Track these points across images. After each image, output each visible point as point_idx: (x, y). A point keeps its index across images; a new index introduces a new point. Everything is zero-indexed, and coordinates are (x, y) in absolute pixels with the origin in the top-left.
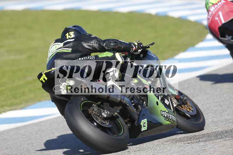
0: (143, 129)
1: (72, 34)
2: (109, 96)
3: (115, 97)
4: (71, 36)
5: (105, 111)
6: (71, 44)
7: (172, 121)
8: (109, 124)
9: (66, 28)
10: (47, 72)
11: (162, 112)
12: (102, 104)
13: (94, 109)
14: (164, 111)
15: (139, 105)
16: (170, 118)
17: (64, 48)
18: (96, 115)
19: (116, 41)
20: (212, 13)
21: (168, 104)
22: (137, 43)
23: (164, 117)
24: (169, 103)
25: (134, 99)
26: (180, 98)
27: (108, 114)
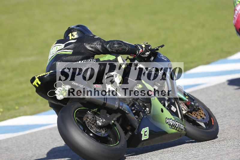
0: (144, 138)
1: (75, 35)
3: (112, 104)
4: (74, 37)
5: (100, 119)
6: (72, 46)
7: (179, 130)
8: (105, 132)
9: (69, 28)
10: (40, 76)
11: (167, 120)
12: (99, 110)
13: (89, 117)
14: (170, 119)
15: (141, 113)
16: (177, 126)
17: (64, 49)
18: (90, 123)
19: (120, 43)
20: (238, 12)
21: (175, 111)
22: (145, 45)
23: (170, 125)
24: (177, 110)
25: (135, 106)
26: (191, 104)
27: (103, 122)
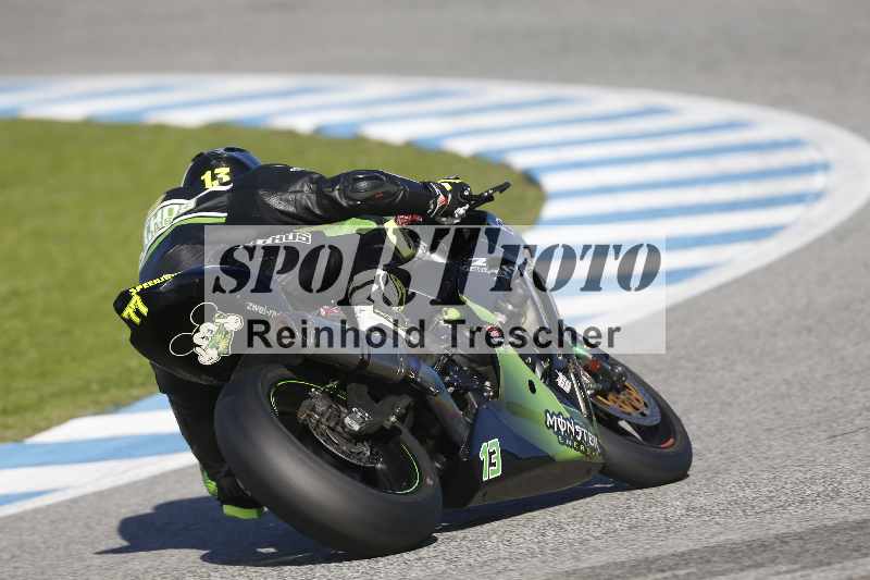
0: (488, 474)
1: (224, 174)
2: (366, 357)
3: (386, 363)
5: (354, 410)
6: (223, 200)
7: (586, 450)
9: (201, 154)
10: (146, 287)
11: (549, 417)
13: (317, 406)
14: (557, 413)
15: (470, 393)
16: (579, 439)
17: (199, 211)
22: (451, 183)
23: (558, 433)
24: (573, 389)
26: (603, 368)
27: (364, 421)
